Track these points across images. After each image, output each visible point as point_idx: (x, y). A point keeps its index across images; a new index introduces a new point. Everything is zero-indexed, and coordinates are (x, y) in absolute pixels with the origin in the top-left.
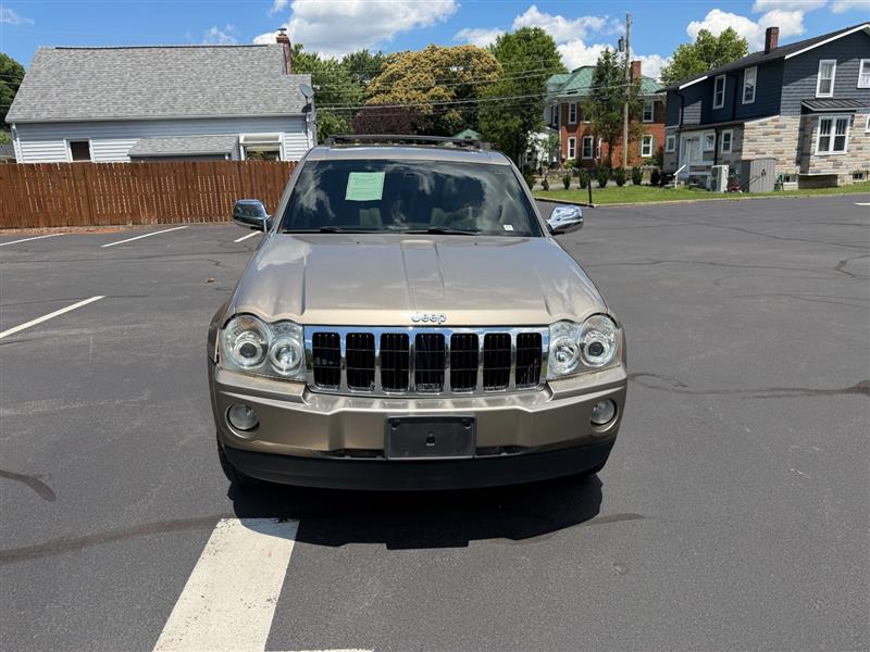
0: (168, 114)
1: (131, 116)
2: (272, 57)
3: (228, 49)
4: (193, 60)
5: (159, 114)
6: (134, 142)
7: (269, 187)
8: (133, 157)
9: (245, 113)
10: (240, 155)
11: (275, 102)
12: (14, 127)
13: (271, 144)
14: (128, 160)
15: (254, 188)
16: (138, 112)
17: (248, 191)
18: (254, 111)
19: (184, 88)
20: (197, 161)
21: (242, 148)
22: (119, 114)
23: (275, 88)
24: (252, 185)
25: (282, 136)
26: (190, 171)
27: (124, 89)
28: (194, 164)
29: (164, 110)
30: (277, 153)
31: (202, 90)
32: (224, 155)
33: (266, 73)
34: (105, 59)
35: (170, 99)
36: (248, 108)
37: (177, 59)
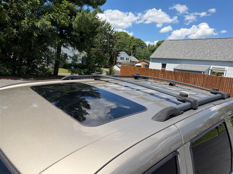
0: (190, 58)
1: (179, 58)
3: (218, 39)
4: (205, 43)
5: (187, 58)
6: (177, 65)
7: (213, 85)
8: (175, 70)
9: (215, 59)
10: (209, 73)
11: (228, 56)
12: (151, 59)
13: (222, 70)
14: (173, 70)
15: (207, 84)
16: (182, 57)
17: (205, 85)
18: (219, 59)
19: (198, 51)
20: (190, 73)
21: (210, 70)
22: (176, 57)
24: (207, 83)
25: (227, 68)
26: (187, 75)
27: (181, 51)
28: (189, 74)
29: (189, 57)
30: (223, 73)
31: (203, 52)
32: (202, 72)
33: (229, 47)
34: (179, 42)
35: (192, 54)
36: (217, 58)
37: (200, 42)
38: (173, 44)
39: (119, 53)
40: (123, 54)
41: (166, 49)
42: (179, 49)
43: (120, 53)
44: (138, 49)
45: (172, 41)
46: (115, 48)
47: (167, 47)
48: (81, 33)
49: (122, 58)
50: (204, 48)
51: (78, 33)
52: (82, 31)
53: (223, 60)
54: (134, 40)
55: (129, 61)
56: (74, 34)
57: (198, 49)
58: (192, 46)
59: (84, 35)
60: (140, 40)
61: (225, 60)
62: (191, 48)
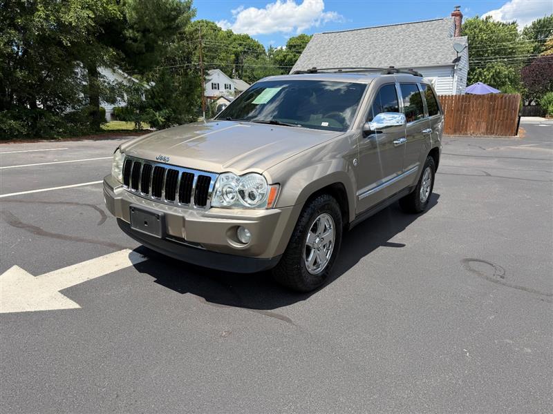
2: (443, 27)
3: (416, 25)
4: (393, 33)
9: (413, 65)
11: (435, 57)
19: (382, 51)
23: (439, 47)
25: (435, 79)
27: (349, 54)
31: (392, 52)
33: (436, 38)
34: (344, 37)
35: (372, 59)
36: (417, 61)
37: (383, 34)
38: (332, 41)
39: (208, 74)
40: (217, 76)
41: (320, 52)
42: (345, 50)
43: (209, 72)
44: (248, 61)
45: (330, 35)
46: (195, 61)
47: (322, 49)
48: (145, 31)
49: (215, 84)
50: (391, 45)
51: (138, 32)
52: (147, 26)
53: (428, 64)
54: (235, 40)
55: (232, 90)
56: (131, 35)
57: (381, 47)
58: (370, 43)
59: (151, 34)
60: (249, 38)
61: (431, 65)
62: (368, 47)
